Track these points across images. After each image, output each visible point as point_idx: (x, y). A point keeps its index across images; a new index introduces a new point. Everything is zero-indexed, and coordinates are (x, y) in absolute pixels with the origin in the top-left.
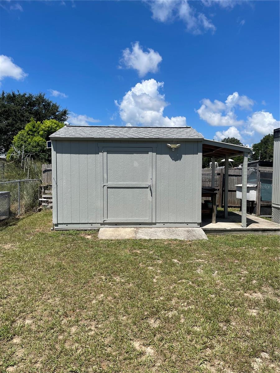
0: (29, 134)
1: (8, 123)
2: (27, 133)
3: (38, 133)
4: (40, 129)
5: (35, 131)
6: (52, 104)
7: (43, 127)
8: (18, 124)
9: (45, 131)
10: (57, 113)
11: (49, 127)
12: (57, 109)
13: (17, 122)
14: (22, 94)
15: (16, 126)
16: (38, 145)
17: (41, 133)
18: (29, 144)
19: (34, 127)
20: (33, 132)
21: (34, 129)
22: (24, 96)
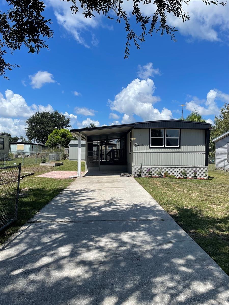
0: (54, 135)
1: (42, 128)
2: (54, 134)
3: (58, 134)
4: (59, 132)
5: (57, 134)
6: (62, 115)
7: (60, 132)
8: (47, 128)
9: (61, 134)
10: (65, 120)
11: (63, 132)
12: (64, 118)
13: (46, 127)
14: (47, 112)
15: (46, 129)
16: (59, 140)
17: (59, 134)
18: (55, 139)
19: (56, 132)
20: (56, 134)
21: (57, 133)
22: (48, 113)
